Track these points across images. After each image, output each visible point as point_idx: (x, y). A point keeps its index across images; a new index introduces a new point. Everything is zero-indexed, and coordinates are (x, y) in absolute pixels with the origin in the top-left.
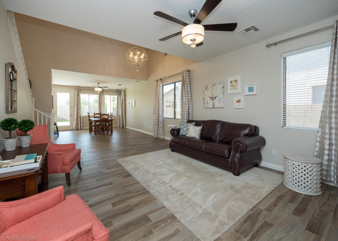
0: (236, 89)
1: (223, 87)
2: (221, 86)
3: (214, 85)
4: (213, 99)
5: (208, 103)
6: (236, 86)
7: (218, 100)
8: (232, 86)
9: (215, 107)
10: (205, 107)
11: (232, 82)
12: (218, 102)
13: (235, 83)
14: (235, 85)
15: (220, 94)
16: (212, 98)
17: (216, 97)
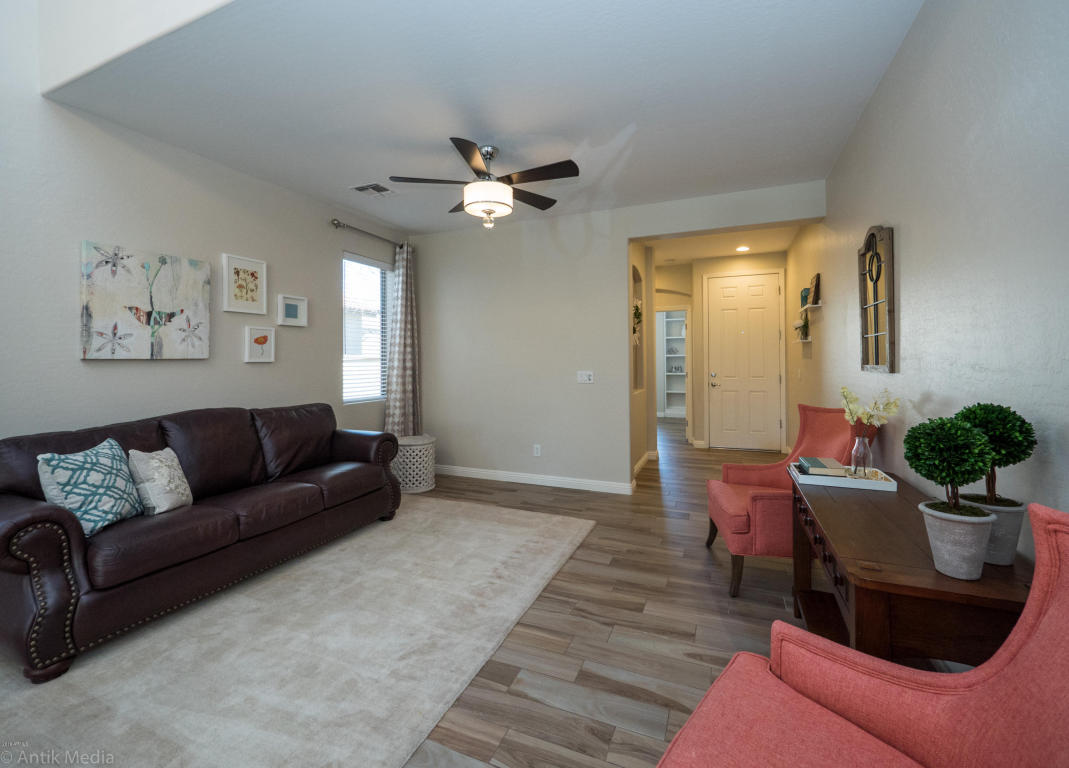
0: (253, 300)
1: (208, 282)
2: (201, 275)
3: (163, 261)
4: (157, 323)
5: (120, 333)
6: (252, 291)
7: (185, 327)
8: (240, 287)
9: (166, 354)
10: (92, 355)
11: (241, 274)
12: (184, 334)
13: (250, 278)
14: (252, 286)
15: (196, 305)
16: (149, 314)
17: (171, 316)
